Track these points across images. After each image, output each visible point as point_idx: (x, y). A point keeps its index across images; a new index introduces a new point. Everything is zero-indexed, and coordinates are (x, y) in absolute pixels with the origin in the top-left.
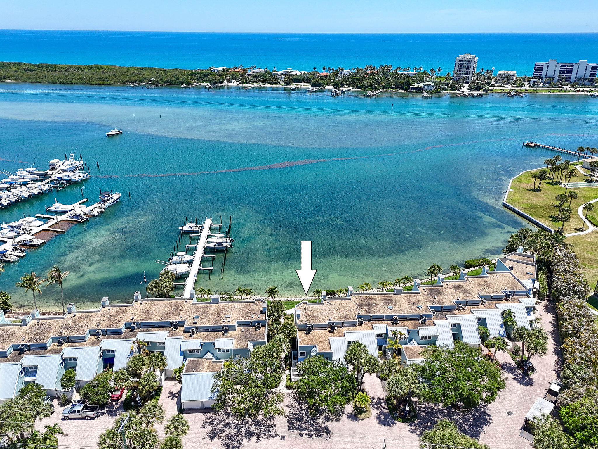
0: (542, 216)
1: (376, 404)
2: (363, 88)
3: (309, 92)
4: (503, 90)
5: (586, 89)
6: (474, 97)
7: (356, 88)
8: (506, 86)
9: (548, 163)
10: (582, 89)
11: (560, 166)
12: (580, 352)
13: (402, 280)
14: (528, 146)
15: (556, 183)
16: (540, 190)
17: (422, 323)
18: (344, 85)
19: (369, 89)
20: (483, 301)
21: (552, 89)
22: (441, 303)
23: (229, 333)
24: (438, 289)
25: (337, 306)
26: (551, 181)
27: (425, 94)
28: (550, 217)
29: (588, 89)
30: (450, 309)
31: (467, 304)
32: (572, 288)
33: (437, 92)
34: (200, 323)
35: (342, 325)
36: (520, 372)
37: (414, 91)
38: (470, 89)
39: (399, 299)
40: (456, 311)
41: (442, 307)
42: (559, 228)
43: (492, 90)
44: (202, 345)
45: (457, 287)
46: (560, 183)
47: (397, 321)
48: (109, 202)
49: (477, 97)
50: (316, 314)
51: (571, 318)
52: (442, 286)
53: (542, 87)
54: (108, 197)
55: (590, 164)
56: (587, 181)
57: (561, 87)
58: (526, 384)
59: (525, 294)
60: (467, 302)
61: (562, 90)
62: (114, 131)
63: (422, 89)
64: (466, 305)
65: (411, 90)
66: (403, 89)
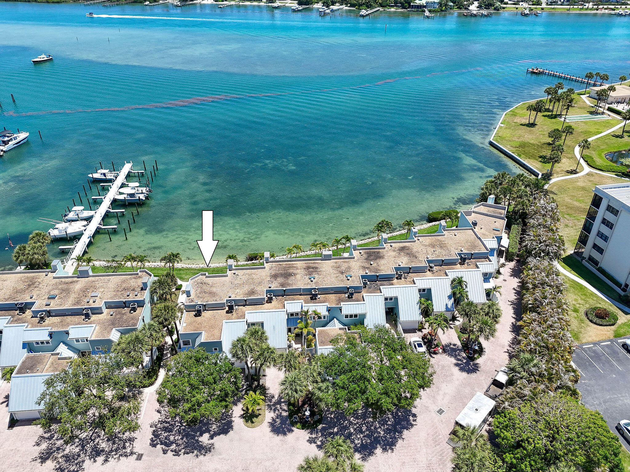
0: (531, 156)
1: (275, 404)
2: (357, 7)
3: (294, 11)
4: (517, 9)
5: (610, 7)
6: (483, 15)
7: (349, 7)
8: (521, 3)
9: (548, 92)
10: (605, 7)
11: (561, 95)
13: (341, 240)
14: (533, 73)
15: (555, 116)
16: (536, 125)
17: (349, 297)
18: (336, 3)
19: (364, 7)
20: (431, 267)
21: (572, 7)
22: (377, 270)
23: (94, 317)
24: (378, 253)
25: (244, 278)
26: (550, 113)
27: (427, 13)
28: (540, 157)
29: (613, 7)
30: (388, 279)
31: (409, 270)
32: (544, 248)
33: (442, 11)
34: (54, 305)
35: (245, 303)
36: (464, 355)
37: (416, 10)
38: (480, 7)
39: (327, 266)
40: (395, 281)
41: (377, 276)
42: (548, 170)
43: (504, 8)
44: (51, 335)
45: (402, 249)
46: (560, 115)
47: (316, 295)
48: (10, 143)
49: (486, 16)
50: (214, 290)
51: (535, 286)
52: (384, 248)
53: (561, 5)
54: (8, 137)
55: (597, 93)
56: (592, 113)
57: (582, 5)
58: (469, 371)
59: (485, 257)
60: (410, 268)
61: (582, 9)
62: (42, 56)
63: (425, 7)
64: (410, 272)
65: (412, 8)
66: (404, 7)
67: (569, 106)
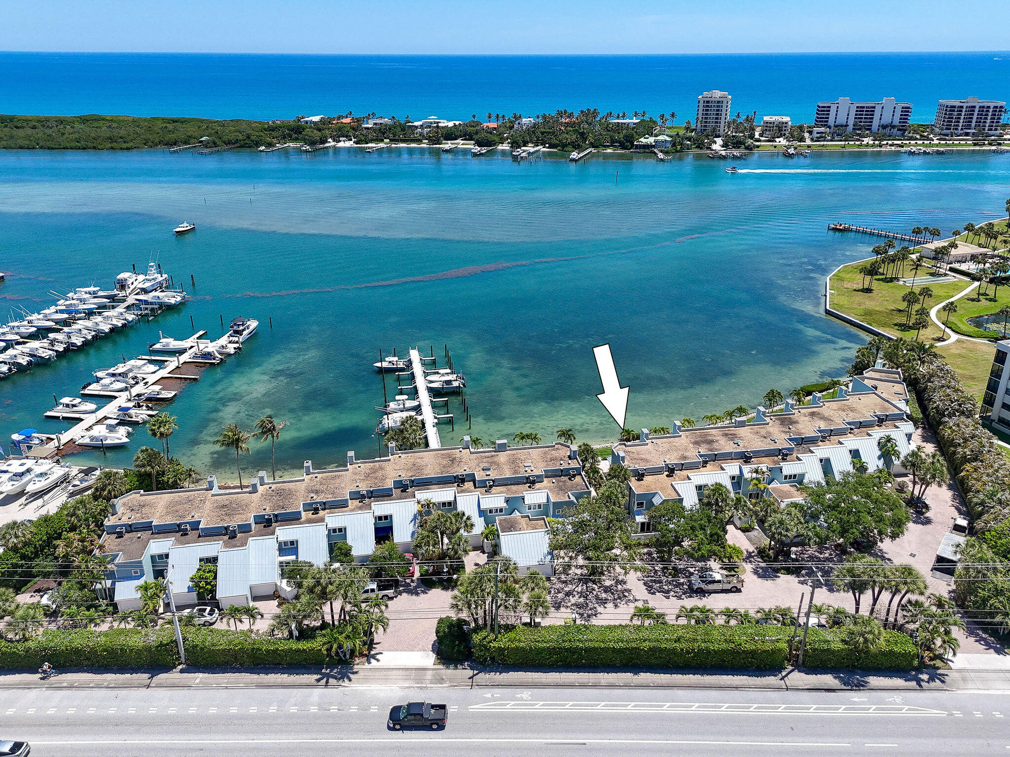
0: (885, 325)
1: (747, 558)
2: (559, 148)
3: (475, 155)
4: (775, 147)
5: (896, 142)
6: (735, 158)
7: (548, 148)
8: (777, 140)
9: (877, 252)
10: (890, 142)
11: (896, 255)
12: (988, 475)
13: (734, 411)
14: (835, 230)
15: (891, 280)
16: (872, 290)
17: (783, 459)
18: (528, 143)
19: (569, 148)
20: (851, 429)
21: (847, 143)
22: (800, 434)
23: (537, 485)
24: (790, 418)
25: (666, 446)
26: (883, 277)
27: (661, 156)
28: (896, 325)
29: (899, 142)
30: (813, 441)
31: (831, 433)
32: (957, 407)
33: (677, 151)
34: (493, 475)
35: (682, 467)
36: (912, 511)
37: (642, 150)
38: (725, 145)
39: (743, 432)
40: (820, 443)
41: (803, 439)
42: (912, 338)
43: (758, 147)
44: (507, 501)
45: (812, 414)
46: (897, 279)
47: (751, 458)
48: (245, 333)
49: (739, 158)
50: (643, 456)
52: (794, 414)
53: (831, 141)
55: (936, 251)
56: (932, 275)
57: (859, 140)
58: (923, 524)
59: (899, 417)
60: (832, 430)
61: (861, 145)
62: (184, 225)
63: (653, 146)
64: (831, 435)
65: (636, 148)
66: (623, 147)
67: (918, 265)
